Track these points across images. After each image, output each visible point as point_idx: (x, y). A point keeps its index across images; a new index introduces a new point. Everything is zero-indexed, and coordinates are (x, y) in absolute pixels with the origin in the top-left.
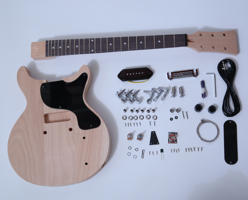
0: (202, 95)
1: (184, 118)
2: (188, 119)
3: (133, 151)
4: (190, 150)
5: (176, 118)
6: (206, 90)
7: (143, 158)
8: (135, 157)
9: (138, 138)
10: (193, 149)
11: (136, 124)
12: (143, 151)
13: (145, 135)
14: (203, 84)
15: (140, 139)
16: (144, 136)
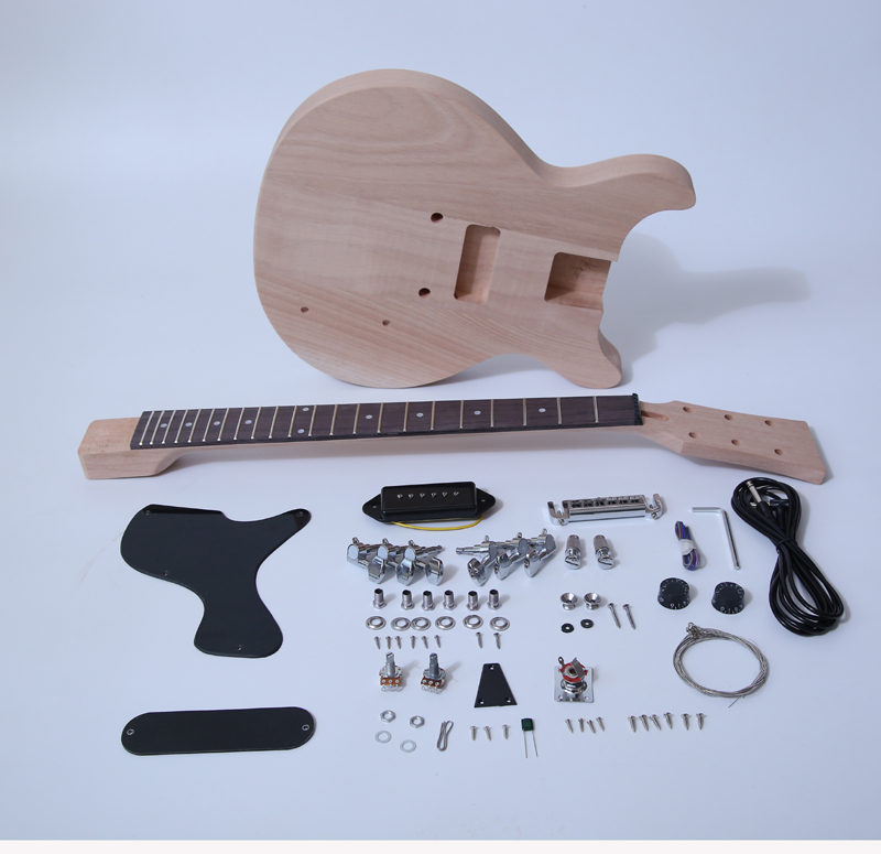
0: (686, 558)
1: (619, 625)
2: (634, 627)
3: (401, 729)
4: (651, 723)
5: (587, 624)
6: (695, 544)
7: (444, 749)
8: (409, 747)
9: (428, 680)
10: (663, 721)
11: (422, 642)
12: (444, 725)
13: (455, 674)
14: (683, 532)
15: (435, 682)
16: (451, 678)
